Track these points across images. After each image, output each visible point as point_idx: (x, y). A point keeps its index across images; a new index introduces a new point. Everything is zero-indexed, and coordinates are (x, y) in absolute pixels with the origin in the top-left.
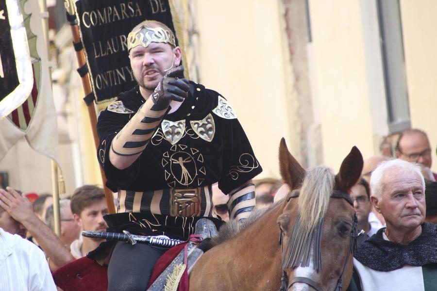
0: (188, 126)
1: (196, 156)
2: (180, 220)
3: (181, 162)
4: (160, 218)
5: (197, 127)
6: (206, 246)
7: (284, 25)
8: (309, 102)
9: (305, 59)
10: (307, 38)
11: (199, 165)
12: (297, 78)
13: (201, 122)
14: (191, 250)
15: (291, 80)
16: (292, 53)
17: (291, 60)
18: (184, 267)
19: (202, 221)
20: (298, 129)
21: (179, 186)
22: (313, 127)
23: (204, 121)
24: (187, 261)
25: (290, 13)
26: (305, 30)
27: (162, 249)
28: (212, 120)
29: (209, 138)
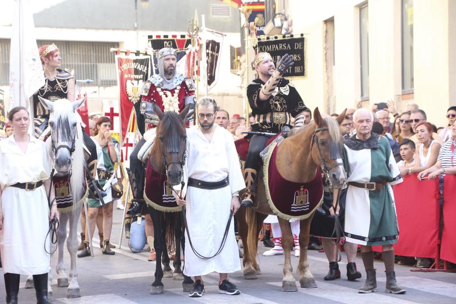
0: (279, 89)
1: (283, 101)
2: (277, 124)
3: (277, 103)
4: (270, 124)
5: (282, 89)
6: (285, 136)
7: (325, 59)
8: (332, 88)
9: (332, 72)
10: (333, 64)
11: (284, 104)
12: (328, 78)
13: (284, 88)
14: (280, 137)
15: (326, 79)
16: (327, 69)
17: (326, 71)
18: (276, 143)
19: (285, 127)
20: (327, 97)
21: (276, 111)
22: (333, 97)
23: (285, 87)
24: (278, 141)
25: (327, 54)
26: (333, 60)
27: (270, 137)
28: (288, 87)
29: (287, 93)
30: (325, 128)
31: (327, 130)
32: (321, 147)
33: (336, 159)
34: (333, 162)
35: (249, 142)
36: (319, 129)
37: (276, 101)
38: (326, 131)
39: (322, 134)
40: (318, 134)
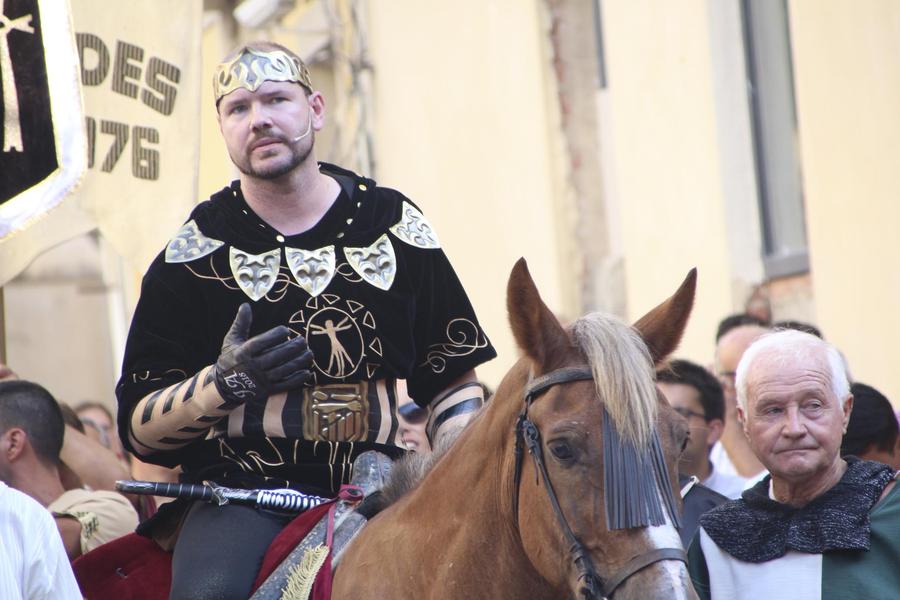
0: (340, 258)
1: (359, 315)
2: (324, 447)
3: (330, 329)
4: (283, 444)
5: (357, 259)
6: (371, 508)
7: (549, 53)
8: (600, 212)
9: (592, 124)
10: (596, 81)
11: (369, 335)
12: (576, 163)
13: (366, 251)
14: (342, 515)
15: (563, 164)
16: (565, 110)
17: (564, 125)
18: (324, 552)
19: (368, 455)
20: (578, 267)
21: (323, 381)
22: (607, 264)
23: (372, 249)
24: (331, 540)
25: (563, 28)
26: (594, 64)
27: (284, 515)
28: (389, 248)
29: (384, 282)
30: (573, 368)
31: (588, 378)
32: (561, 474)
33: (644, 527)
34: (630, 545)
35: (171, 552)
36: (544, 379)
37: (320, 321)
38: (582, 386)
39: (559, 405)
40: (542, 405)
